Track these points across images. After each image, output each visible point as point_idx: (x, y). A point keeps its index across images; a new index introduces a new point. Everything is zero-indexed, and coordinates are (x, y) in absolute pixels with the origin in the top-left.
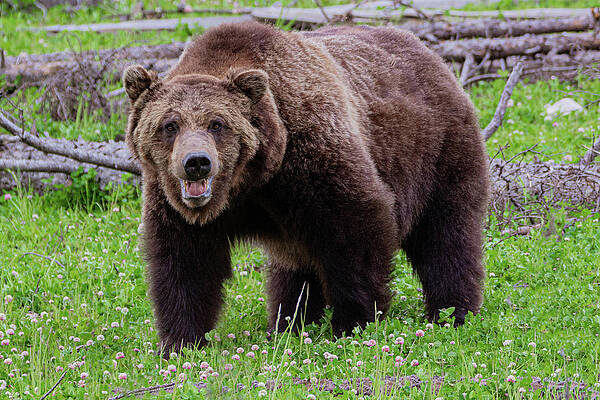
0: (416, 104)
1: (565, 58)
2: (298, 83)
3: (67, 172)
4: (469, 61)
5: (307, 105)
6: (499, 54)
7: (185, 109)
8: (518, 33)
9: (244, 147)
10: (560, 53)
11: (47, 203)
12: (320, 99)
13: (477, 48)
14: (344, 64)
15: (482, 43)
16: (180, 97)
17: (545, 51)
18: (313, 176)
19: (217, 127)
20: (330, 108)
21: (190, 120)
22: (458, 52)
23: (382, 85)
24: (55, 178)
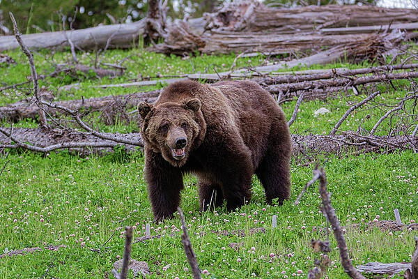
0: (259, 113)
1: (322, 90)
2: (209, 105)
3: (112, 147)
4: (281, 93)
5: (214, 114)
6: (293, 90)
7: (170, 118)
8: (301, 81)
9: (194, 132)
10: (319, 88)
11: (104, 161)
12: (219, 112)
13: (284, 87)
14: (228, 97)
15: (286, 85)
16: (166, 114)
17: (313, 87)
18: (218, 144)
19: (184, 126)
20: (223, 116)
21: (173, 123)
22: (276, 89)
23: (244, 106)
24: (107, 149)
